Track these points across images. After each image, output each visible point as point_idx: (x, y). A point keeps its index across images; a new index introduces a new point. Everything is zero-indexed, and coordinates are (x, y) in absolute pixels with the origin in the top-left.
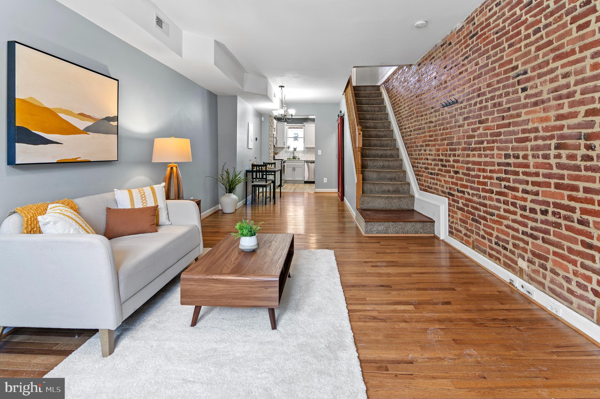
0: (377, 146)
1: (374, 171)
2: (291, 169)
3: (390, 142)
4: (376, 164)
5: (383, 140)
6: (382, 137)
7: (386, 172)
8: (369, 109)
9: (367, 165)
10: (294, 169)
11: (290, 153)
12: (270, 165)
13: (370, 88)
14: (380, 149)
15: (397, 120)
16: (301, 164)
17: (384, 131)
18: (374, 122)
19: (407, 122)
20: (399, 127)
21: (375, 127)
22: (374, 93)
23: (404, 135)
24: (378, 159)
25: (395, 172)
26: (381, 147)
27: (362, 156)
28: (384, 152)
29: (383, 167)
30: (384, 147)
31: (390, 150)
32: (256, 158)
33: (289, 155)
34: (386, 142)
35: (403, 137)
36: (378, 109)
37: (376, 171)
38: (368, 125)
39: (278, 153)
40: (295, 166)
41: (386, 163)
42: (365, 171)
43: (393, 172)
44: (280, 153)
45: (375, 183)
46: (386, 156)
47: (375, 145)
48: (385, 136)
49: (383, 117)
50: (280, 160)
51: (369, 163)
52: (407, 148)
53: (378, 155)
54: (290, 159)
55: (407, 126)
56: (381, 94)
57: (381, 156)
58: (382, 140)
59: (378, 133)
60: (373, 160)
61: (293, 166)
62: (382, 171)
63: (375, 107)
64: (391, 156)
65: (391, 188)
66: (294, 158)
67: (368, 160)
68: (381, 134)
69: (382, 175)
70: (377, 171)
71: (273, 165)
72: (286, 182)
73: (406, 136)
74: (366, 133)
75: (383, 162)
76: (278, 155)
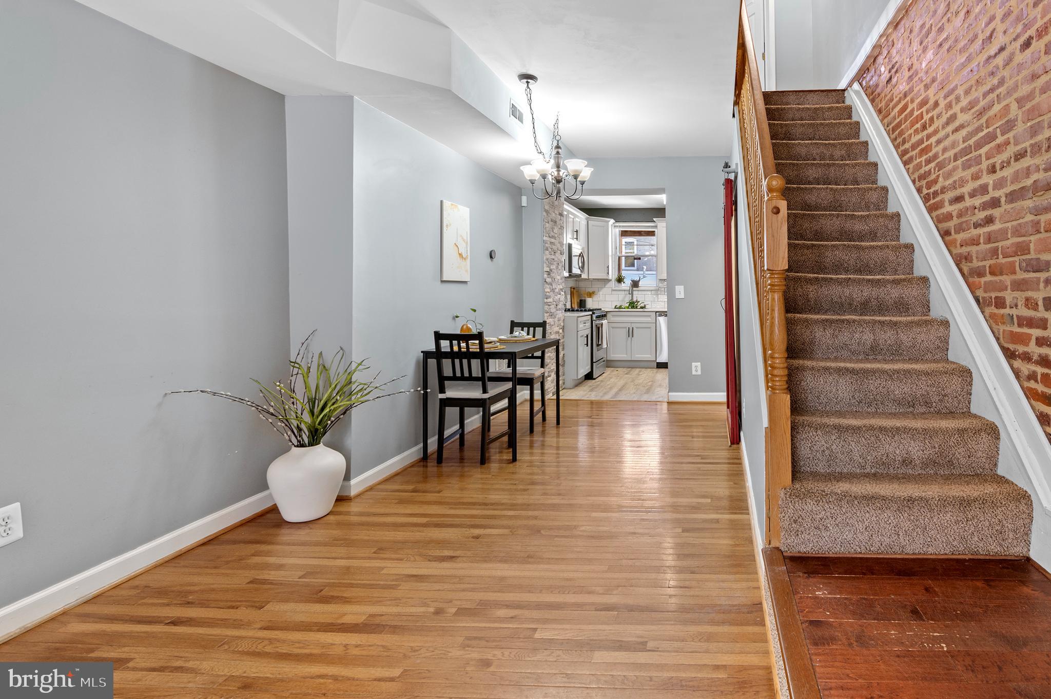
0: (847, 271)
1: (839, 371)
2: (625, 332)
3: (891, 256)
4: (844, 337)
5: (867, 248)
6: (861, 238)
7: (890, 375)
8: (815, 151)
9: (812, 342)
10: (630, 333)
11: (623, 293)
12: (531, 329)
13: (815, 97)
14: (859, 282)
15: (916, 176)
16: (648, 319)
17: (868, 216)
18: (832, 189)
19: (968, 174)
20: (926, 199)
21: (836, 206)
22: (829, 108)
23: (951, 224)
24: (854, 321)
25: (927, 374)
26: (859, 271)
27: (790, 306)
28: (875, 292)
29: (874, 351)
30: (871, 273)
31: (896, 282)
32: (475, 311)
33: (621, 297)
34: (876, 256)
35: (945, 234)
36: (843, 152)
37: (847, 369)
38: (812, 198)
39: (593, 293)
40: (634, 325)
41: (887, 337)
42: (803, 369)
43: (919, 373)
44: (601, 293)
45: (848, 428)
46: (881, 309)
47: (839, 267)
48: (873, 236)
49: (860, 176)
50: (590, 310)
51: (819, 333)
52: (971, 276)
53: (850, 304)
54: (620, 307)
55: (966, 190)
56: (848, 111)
57: (864, 307)
58: (863, 248)
59: (848, 225)
60: (831, 322)
61: (629, 325)
62: (874, 372)
63: (833, 145)
64: (901, 307)
65: (916, 450)
66: (633, 305)
67: (817, 322)
68: (858, 227)
69: (873, 384)
70: (853, 371)
71: (539, 330)
72: (609, 364)
73: (960, 229)
74: (806, 225)
75: (873, 331)
76: (595, 298)
